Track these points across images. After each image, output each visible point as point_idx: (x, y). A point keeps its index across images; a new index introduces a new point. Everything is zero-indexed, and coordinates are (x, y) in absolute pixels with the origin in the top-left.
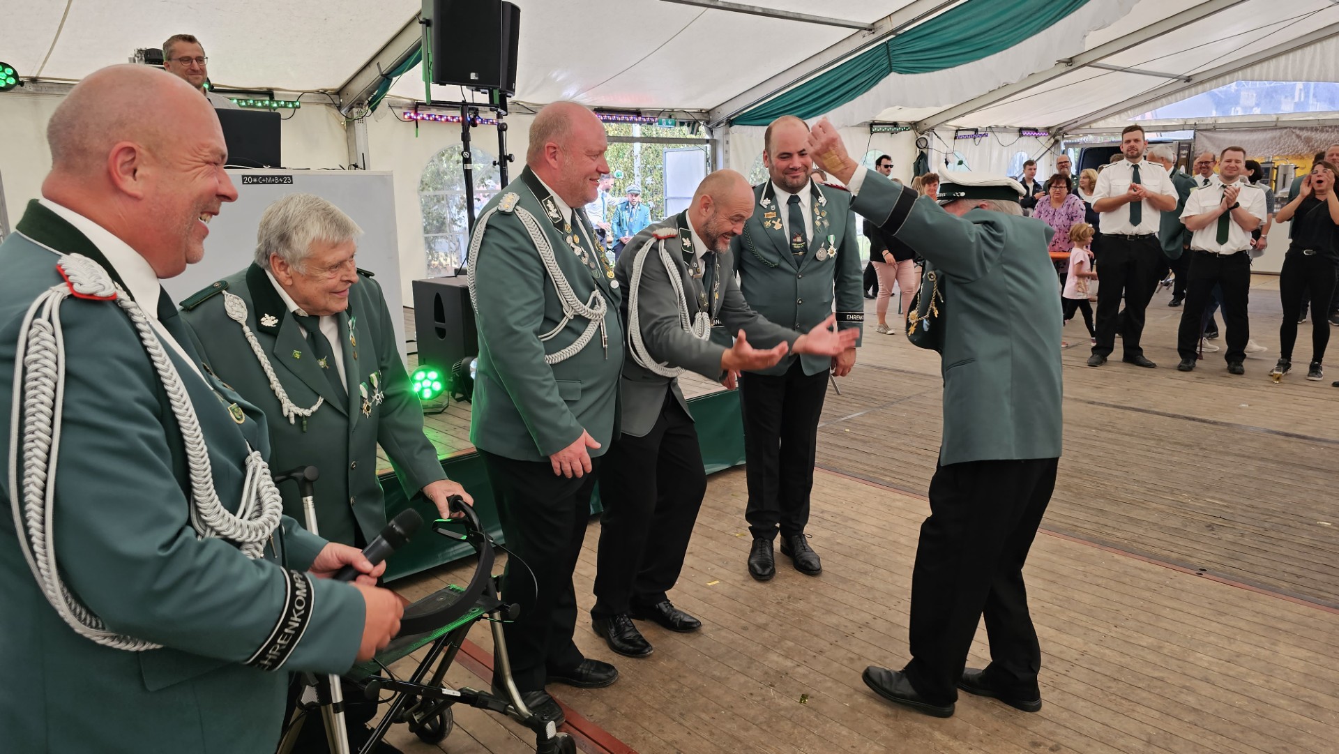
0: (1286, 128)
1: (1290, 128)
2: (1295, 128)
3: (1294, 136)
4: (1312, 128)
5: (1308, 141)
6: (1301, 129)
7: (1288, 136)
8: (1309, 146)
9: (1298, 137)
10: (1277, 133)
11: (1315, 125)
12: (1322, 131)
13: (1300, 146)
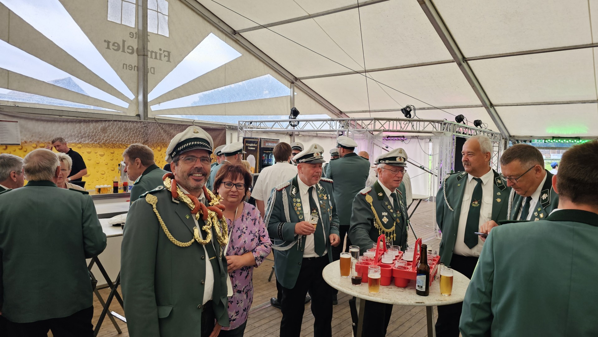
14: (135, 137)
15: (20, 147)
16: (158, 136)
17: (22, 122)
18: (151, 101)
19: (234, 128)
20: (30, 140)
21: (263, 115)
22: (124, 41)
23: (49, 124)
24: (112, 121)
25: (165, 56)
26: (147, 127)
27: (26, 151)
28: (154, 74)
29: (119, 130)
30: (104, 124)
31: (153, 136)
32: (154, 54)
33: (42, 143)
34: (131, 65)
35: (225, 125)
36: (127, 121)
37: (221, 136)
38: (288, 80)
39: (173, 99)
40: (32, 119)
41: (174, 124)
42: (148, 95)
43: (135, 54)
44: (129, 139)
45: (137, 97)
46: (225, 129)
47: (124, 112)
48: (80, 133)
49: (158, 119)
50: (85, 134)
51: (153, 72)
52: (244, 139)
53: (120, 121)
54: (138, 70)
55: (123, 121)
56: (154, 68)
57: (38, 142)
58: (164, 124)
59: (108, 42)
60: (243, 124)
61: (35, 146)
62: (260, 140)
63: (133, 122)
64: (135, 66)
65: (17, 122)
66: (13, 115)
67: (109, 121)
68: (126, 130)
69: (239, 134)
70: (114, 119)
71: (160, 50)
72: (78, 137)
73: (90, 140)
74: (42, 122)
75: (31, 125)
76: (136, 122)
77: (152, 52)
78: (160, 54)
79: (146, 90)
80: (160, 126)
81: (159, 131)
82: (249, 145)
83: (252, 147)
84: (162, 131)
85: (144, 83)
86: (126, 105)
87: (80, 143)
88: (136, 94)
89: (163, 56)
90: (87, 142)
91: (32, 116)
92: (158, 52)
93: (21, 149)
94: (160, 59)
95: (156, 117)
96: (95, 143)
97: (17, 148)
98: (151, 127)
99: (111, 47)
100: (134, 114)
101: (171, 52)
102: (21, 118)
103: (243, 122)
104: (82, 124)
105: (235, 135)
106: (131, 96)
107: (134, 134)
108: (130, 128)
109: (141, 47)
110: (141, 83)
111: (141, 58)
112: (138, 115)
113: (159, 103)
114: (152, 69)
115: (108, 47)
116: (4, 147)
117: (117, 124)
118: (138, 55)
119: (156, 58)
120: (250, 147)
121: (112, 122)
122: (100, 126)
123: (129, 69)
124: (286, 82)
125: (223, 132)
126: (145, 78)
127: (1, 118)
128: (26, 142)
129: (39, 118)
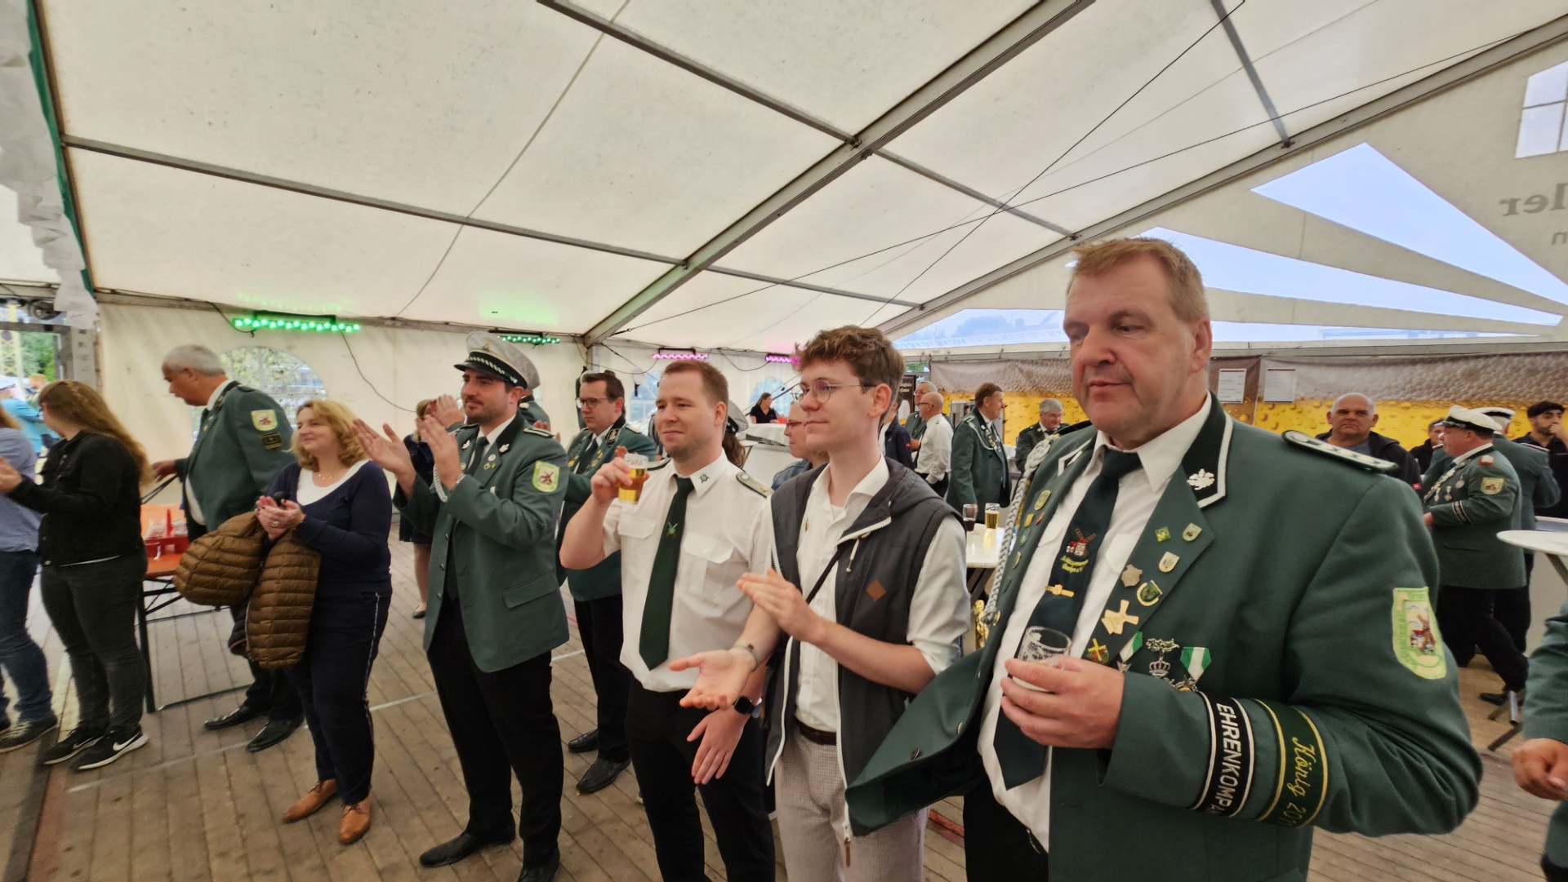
0: (1009, 360)
1: (1013, 360)
2: (1017, 361)
3: (1017, 370)
4: (1032, 361)
5: (1029, 375)
6: (1023, 362)
7: (1013, 369)
8: (1030, 382)
9: (1021, 371)
10: (1001, 366)
11: (1035, 357)
12: (1042, 364)
13: (1024, 381)
15: (1292, 406)
17: (1303, 370)
20: (1311, 396)
24: (1495, 355)
27: (1300, 412)
29: (1511, 374)
30: (1472, 364)
40: (1319, 365)
47: (1543, 336)
50: (1420, 384)
53: (1518, 355)
61: (1317, 404)
65: (1294, 370)
66: (1289, 360)
67: (1487, 356)
70: (1500, 352)
72: (1404, 389)
73: (1432, 394)
74: (1337, 368)
75: (1316, 373)
86: (1548, 320)
87: (1409, 400)
90: (1424, 398)
91: (1317, 360)
93: (1294, 409)
96: (1446, 399)
97: (1287, 407)
99: (1520, 208)
102: (1302, 364)
104: (1418, 367)
115: (1512, 212)
116: (1271, 406)
117: (1510, 362)
121: (1491, 361)
122: (1461, 368)
127: (1272, 365)
128: (1302, 399)
129: (1329, 362)
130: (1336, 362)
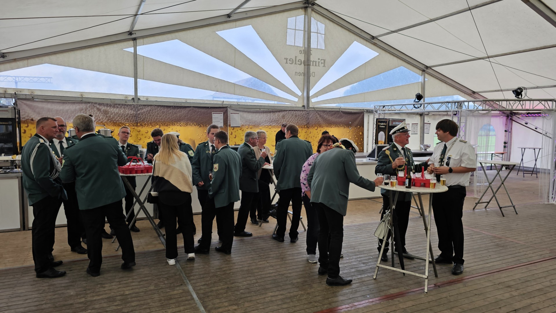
0: (89, 103)
1: (92, 103)
2: (96, 103)
3: (95, 109)
4: (108, 104)
5: (106, 113)
6: (100, 104)
7: (91, 109)
8: (107, 117)
9: (99, 110)
12: (114, 107)
14: (301, 120)
15: (240, 128)
16: (316, 120)
17: (241, 113)
18: (312, 96)
19: (371, 111)
20: (245, 124)
21: (396, 100)
22: (296, 57)
23: (254, 114)
24: (288, 110)
25: (322, 63)
26: (309, 114)
27: (243, 131)
28: (314, 76)
29: (292, 117)
30: (283, 113)
31: (312, 120)
32: (314, 63)
33: (251, 125)
34: (300, 73)
35: (363, 110)
36: (296, 110)
37: (360, 118)
38: (419, 69)
39: (327, 93)
40: (246, 112)
41: (327, 111)
42: (310, 92)
43: (303, 65)
44: (298, 122)
45: (303, 94)
46: (363, 112)
47: (295, 105)
48: (270, 119)
49: (316, 108)
50: (273, 120)
51: (313, 75)
52: (377, 119)
53: (292, 110)
54: (304, 76)
55: (295, 111)
56: (314, 73)
57: (249, 125)
58: (320, 111)
59: (287, 59)
60: (378, 108)
62: (388, 120)
63: (300, 111)
64: (302, 73)
65: (239, 114)
66: (236, 109)
67: (286, 111)
68: (296, 116)
69: (374, 116)
70: (289, 109)
71: (319, 59)
72: (269, 122)
73: (276, 123)
74: (251, 113)
75: (245, 115)
76: (302, 110)
77: (314, 61)
78: (319, 62)
79: (308, 88)
80: (317, 112)
81: (317, 116)
82: (380, 124)
83: (383, 125)
84: (318, 116)
85: (307, 84)
86: (296, 100)
87: (270, 125)
88: (303, 92)
89: (320, 63)
90: (274, 125)
91: (246, 110)
92: (317, 61)
93: (240, 129)
94: (319, 66)
95: (315, 107)
96: (279, 125)
97: (239, 129)
98: (312, 113)
99: (288, 62)
100: (301, 105)
101: (325, 60)
102: (240, 111)
103: (378, 106)
104: (271, 113)
105: (371, 116)
106: (300, 93)
107: (300, 119)
108: (298, 115)
109: (306, 59)
110: (306, 84)
111: (306, 67)
112: (304, 106)
113: (317, 97)
114: (313, 73)
115: (287, 63)
116: (233, 128)
117: (291, 113)
118: (304, 65)
119: (316, 65)
120: (381, 125)
121: (288, 112)
122: (281, 114)
123: (299, 75)
124: (418, 71)
125: (362, 114)
126: (309, 80)
127: (232, 111)
128: (243, 125)
129: (249, 111)
130: (251, 111)
